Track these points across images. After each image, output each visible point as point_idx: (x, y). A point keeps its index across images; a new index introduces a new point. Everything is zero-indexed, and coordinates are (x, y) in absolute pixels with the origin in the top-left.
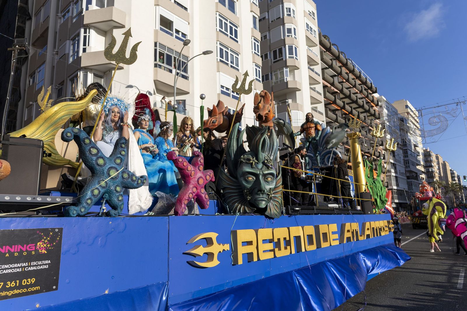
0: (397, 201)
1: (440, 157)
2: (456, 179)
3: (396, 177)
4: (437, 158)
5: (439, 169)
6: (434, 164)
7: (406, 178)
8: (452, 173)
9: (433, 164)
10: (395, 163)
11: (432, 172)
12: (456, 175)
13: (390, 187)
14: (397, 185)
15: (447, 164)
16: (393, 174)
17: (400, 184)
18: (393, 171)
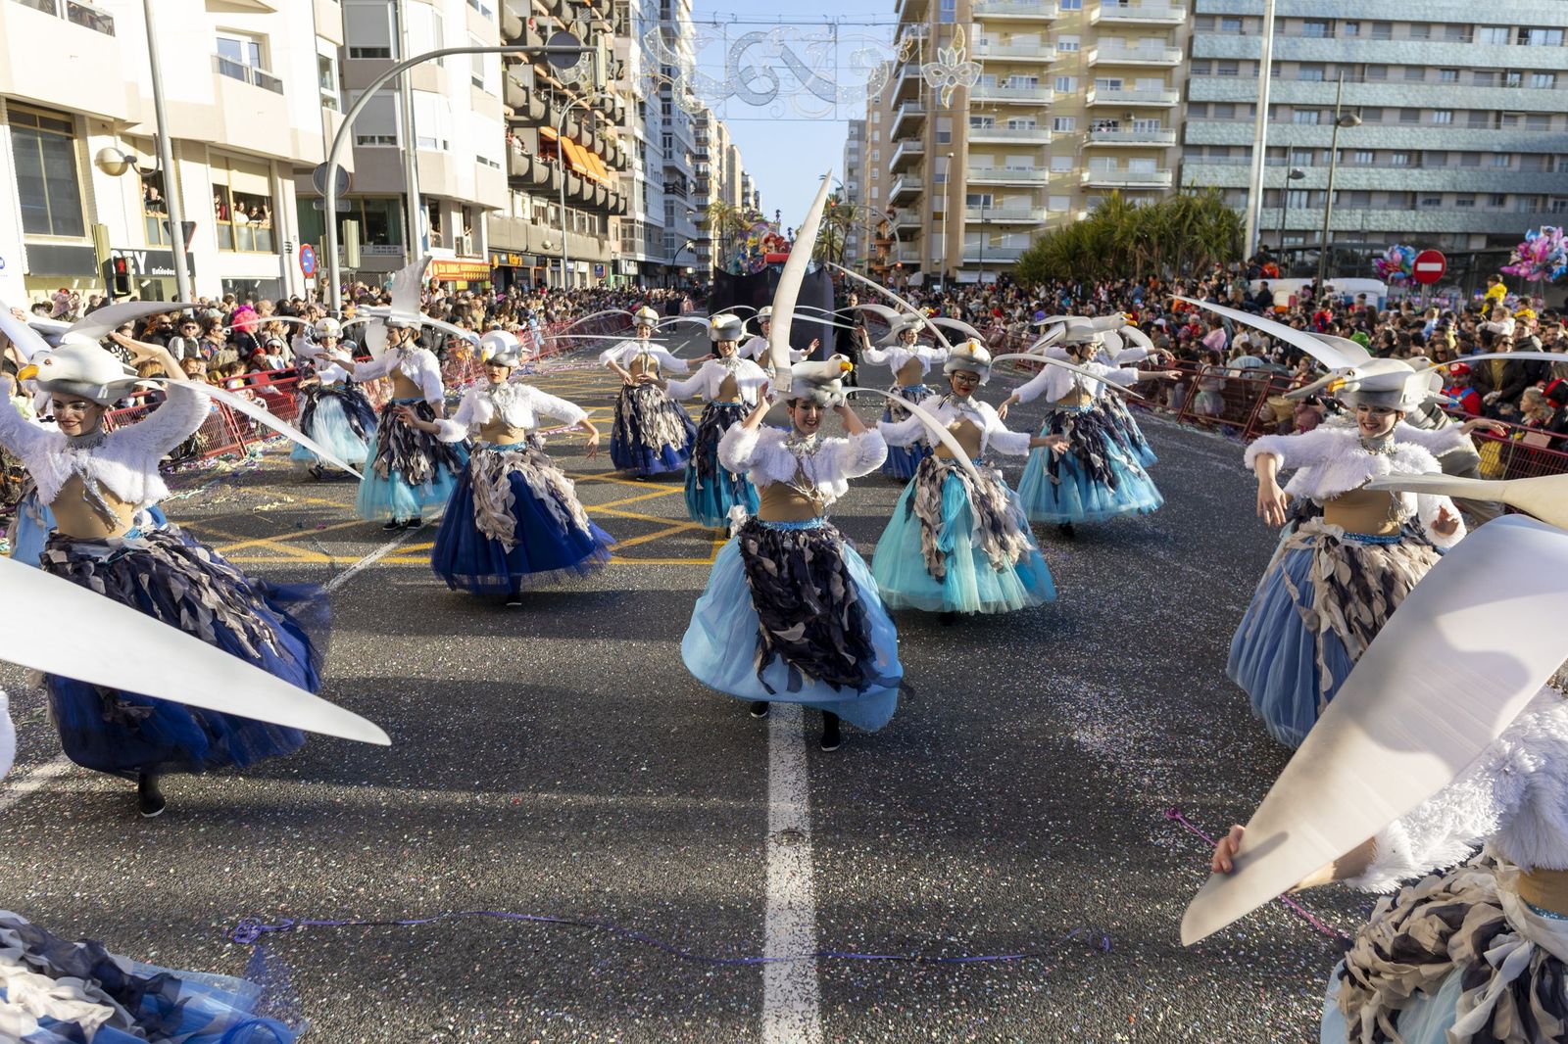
0: (641, 257)
1: (725, 133)
2: (751, 201)
3: (644, 184)
4: (720, 131)
5: (720, 168)
6: (712, 152)
7: (663, 189)
8: (745, 184)
9: (709, 152)
10: (646, 141)
11: (706, 175)
12: (752, 191)
13: (629, 216)
14: (646, 210)
15: (737, 154)
16: (640, 176)
17: (650, 208)
18: (638, 163)
